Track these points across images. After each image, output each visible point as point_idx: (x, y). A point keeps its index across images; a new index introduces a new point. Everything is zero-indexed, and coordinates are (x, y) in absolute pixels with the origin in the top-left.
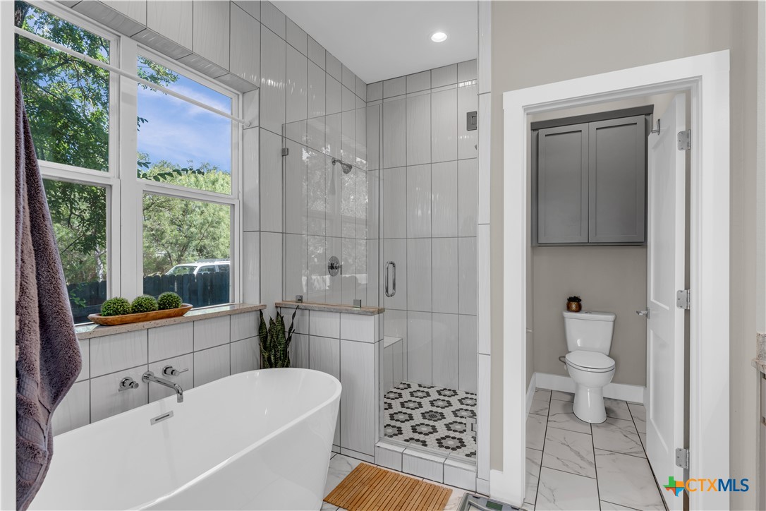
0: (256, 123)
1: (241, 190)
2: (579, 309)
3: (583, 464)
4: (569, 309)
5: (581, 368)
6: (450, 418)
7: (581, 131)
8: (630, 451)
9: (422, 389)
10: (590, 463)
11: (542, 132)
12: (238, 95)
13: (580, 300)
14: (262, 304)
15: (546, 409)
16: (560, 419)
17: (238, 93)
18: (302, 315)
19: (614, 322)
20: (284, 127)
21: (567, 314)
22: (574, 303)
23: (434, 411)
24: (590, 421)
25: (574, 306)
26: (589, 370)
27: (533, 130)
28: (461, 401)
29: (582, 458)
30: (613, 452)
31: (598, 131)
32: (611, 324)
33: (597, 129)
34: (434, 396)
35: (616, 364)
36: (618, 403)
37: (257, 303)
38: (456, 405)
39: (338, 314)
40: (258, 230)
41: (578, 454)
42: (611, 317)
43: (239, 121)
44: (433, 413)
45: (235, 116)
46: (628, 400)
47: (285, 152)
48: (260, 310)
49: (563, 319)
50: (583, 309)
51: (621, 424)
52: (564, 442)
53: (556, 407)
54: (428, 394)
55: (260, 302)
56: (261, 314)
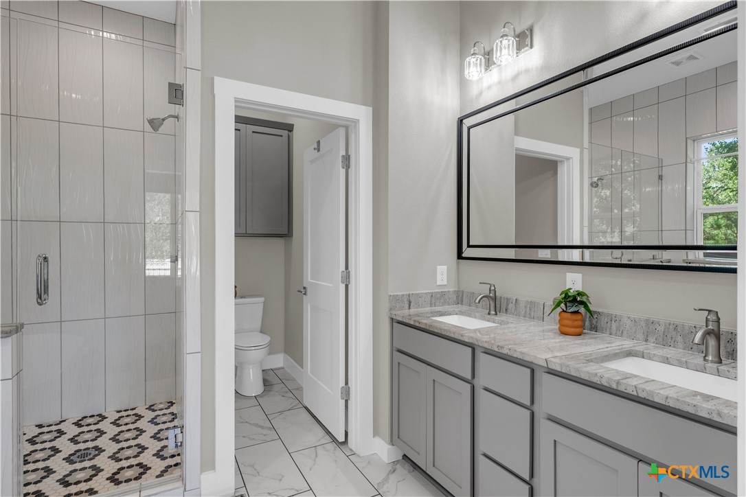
3: (265, 432)
5: (250, 348)
6: (112, 448)
8: (292, 405)
9: (45, 429)
10: (269, 429)
19: (264, 303)
23: (82, 448)
24: (253, 395)
26: (253, 348)
28: (115, 423)
29: (262, 427)
30: (281, 412)
31: (254, 134)
32: (262, 305)
33: (253, 132)
34: (72, 431)
38: (112, 431)
41: (257, 425)
44: (82, 452)
46: (272, 368)
51: (277, 388)
52: (242, 421)
54: (61, 433)
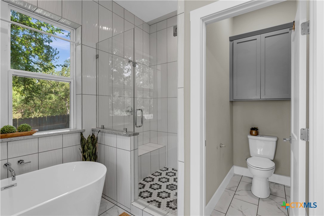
0: (80, 42)
1: (75, 75)
2: (257, 134)
4: (251, 134)
7: (256, 39)
9: (173, 171)
11: (235, 42)
12: (74, 30)
13: (258, 129)
14: (83, 129)
15: (236, 186)
16: (242, 193)
17: (73, 29)
18: (102, 135)
19: (277, 142)
20: (97, 44)
21: (250, 137)
22: (255, 131)
23: (174, 184)
24: (259, 196)
25: (254, 132)
27: (231, 41)
31: (266, 38)
32: (275, 143)
33: (265, 37)
35: (275, 165)
36: (279, 186)
37: (81, 129)
39: (116, 135)
40: (81, 94)
42: (275, 139)
43: (74, 43)
44: (173, 186)
45: (71, 40)
47: (97, 57)
48: (81, 132)
49: (248, 139)
50: (260, 134)
51: (278, 199)
52: (240, 209)
53: (242, 186)
55: (82, 128)
56: (82, 134)
